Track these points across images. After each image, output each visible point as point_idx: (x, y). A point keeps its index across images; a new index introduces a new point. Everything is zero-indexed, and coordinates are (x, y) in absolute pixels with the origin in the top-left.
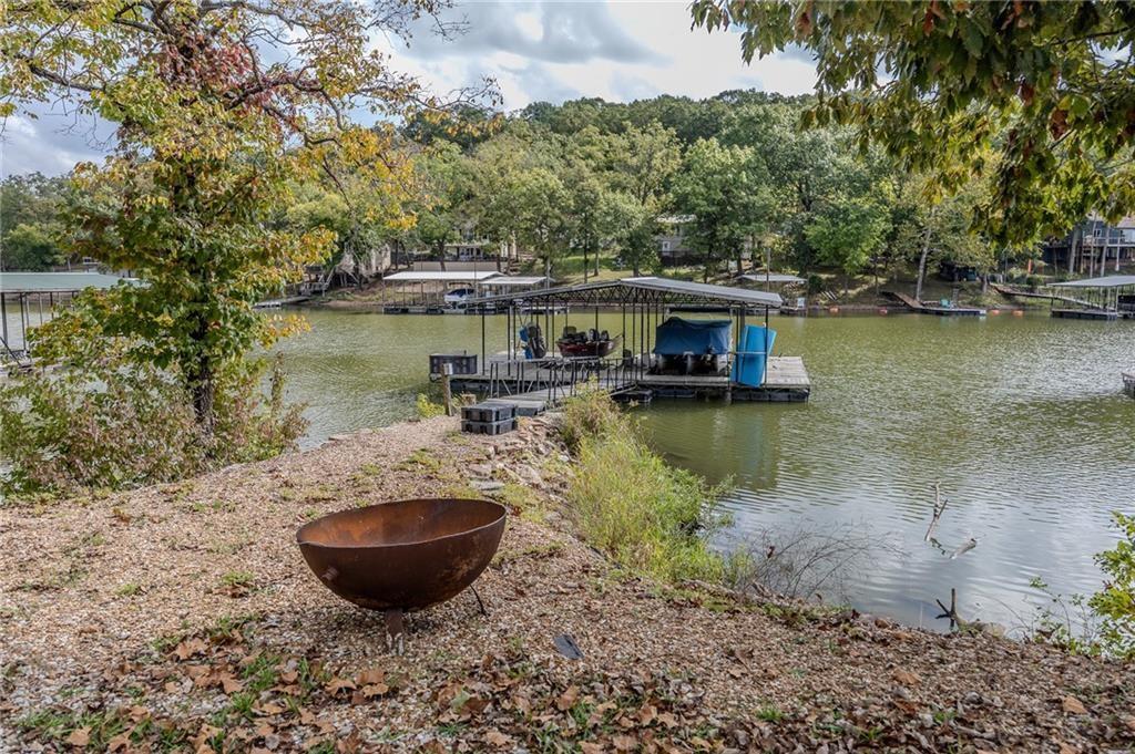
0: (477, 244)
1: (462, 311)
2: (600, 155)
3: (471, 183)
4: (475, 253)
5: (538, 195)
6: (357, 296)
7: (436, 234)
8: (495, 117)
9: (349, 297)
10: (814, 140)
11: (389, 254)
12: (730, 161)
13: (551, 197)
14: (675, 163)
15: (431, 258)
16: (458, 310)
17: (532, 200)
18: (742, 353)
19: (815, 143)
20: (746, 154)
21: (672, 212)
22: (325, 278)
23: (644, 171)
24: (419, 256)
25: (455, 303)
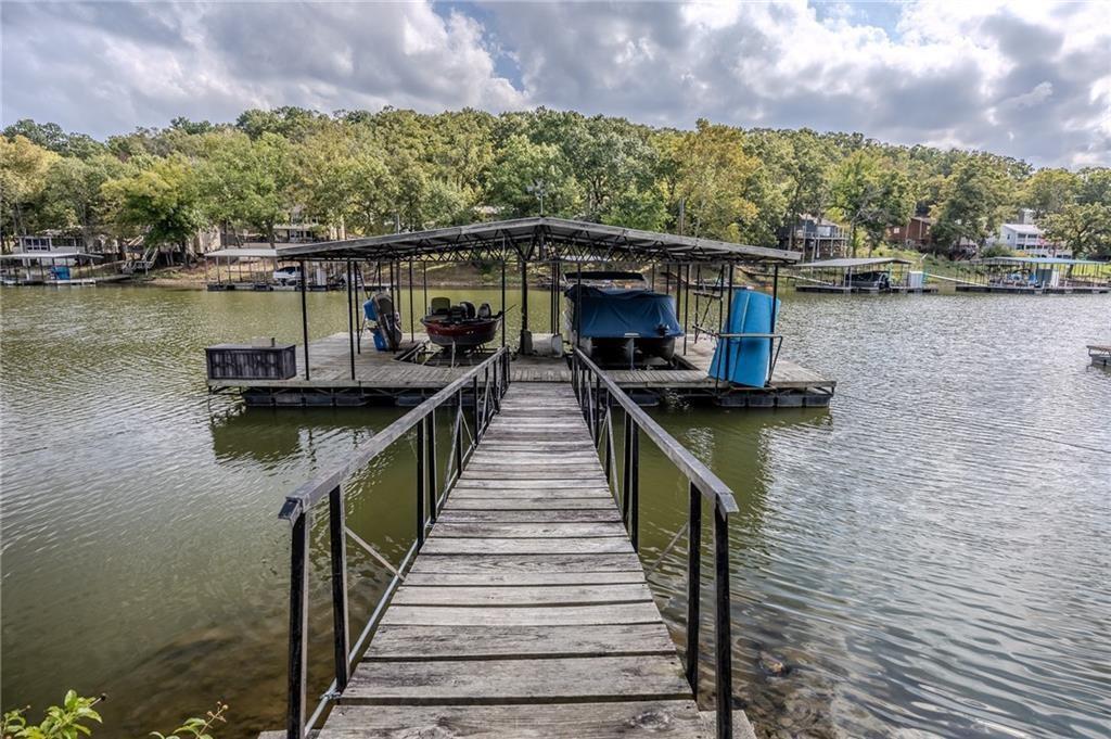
0: (307, 227)
1: (293, 288)
2: (421, 147)
3: (298, 168)
4: (305, 235)
5: (366, 179)
6: (183, 274)
7: (264, 213)
8: (320, 118)
9: (175, 276)
10: (608, 141)
11: (218, 235)
12: (540, 156)
13: (378, 183)
14: (489, 158)
15: (262, 240)
16: (287, 287)
17: (359, 184)
18: (737, 335)
19: (609, 144)
20: (553, 150)
21: (487, 203)
22: (149, 258)
23: (462, 163)
24: (250, 238)
25: (284, 281)
